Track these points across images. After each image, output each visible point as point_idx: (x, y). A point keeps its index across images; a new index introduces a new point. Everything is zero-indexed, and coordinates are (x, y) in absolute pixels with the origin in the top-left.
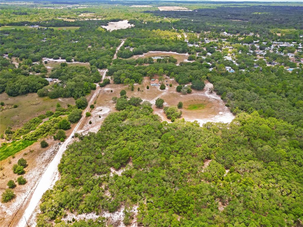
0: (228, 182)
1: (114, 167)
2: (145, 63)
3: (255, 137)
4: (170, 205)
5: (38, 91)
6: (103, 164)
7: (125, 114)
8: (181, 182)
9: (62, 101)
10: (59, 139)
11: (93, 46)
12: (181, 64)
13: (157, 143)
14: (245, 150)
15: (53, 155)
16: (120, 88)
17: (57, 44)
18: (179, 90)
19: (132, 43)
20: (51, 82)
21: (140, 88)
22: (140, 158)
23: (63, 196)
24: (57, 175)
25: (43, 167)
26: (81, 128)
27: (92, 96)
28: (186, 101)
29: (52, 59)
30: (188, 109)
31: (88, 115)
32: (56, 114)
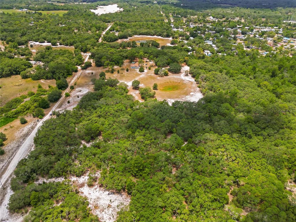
0: (183, 151)
1: (85, 140)
2: (128, 47)
3: (215, 114)
4: (130, 170)
5: (21, 73)
6: (75, 137)
7: (101, 94)
8: (142, 151)
9: (44, 83)
10: (38, 117)
11: (79, 30)
12: (163, 47)
13: (126, 119)
14: (204, 124)
15: (31, 131)
16: (100, 70)
17: (44, 28)
18: (156, 72)
19: (118, 27)
20: (34, 64)
21: (119, 70)
22: (110, 131)
23: (35, 164)
24: (33, 147)
25: (21, 140)
26: (60, 106)
27: (73, 78)
29: (38, 42)
31: (67, 95)
32: (37, 94)
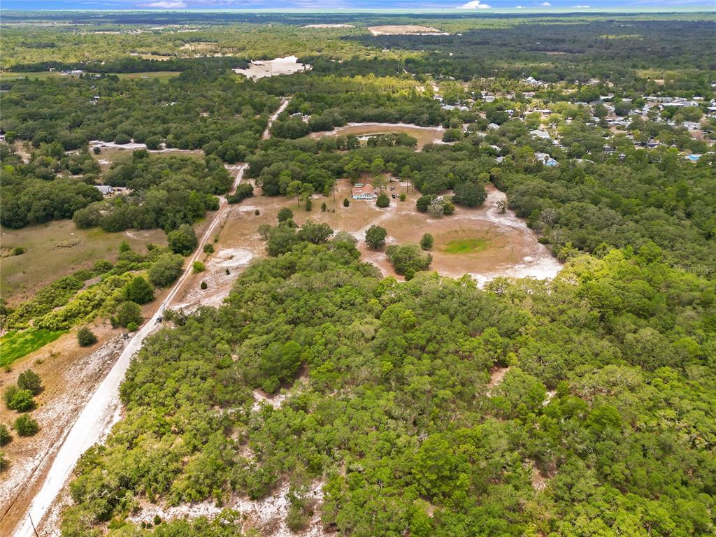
0: (553, 417)
1: (262, 390)
2: (339, 148)
3: (617, 311)
4: (408, 478)
5: (76, 213)
6: (235, 381)
7: (291, 263)
8: (433, 419)
9: (135, 238)
10: (125, 326)
11: (212, 112)
12: (428, 148)
13: (372, 328)
14: (593, 340)
15: (108, 364)
16: (277, 205)
17: (126, 110)
18: (423, 207)
19: (306, 105)
20: (107, 194)
21: (326, 204)
22: (328, 365)
23: (130, 460)
24: (118, 411)
25: (83, 393)
26: (181, 297)
27: (208, 225)
28: (441, 232)
29: (113, 143)
30: (446, 251)
31: (199, 269)
32: (118, 267)
